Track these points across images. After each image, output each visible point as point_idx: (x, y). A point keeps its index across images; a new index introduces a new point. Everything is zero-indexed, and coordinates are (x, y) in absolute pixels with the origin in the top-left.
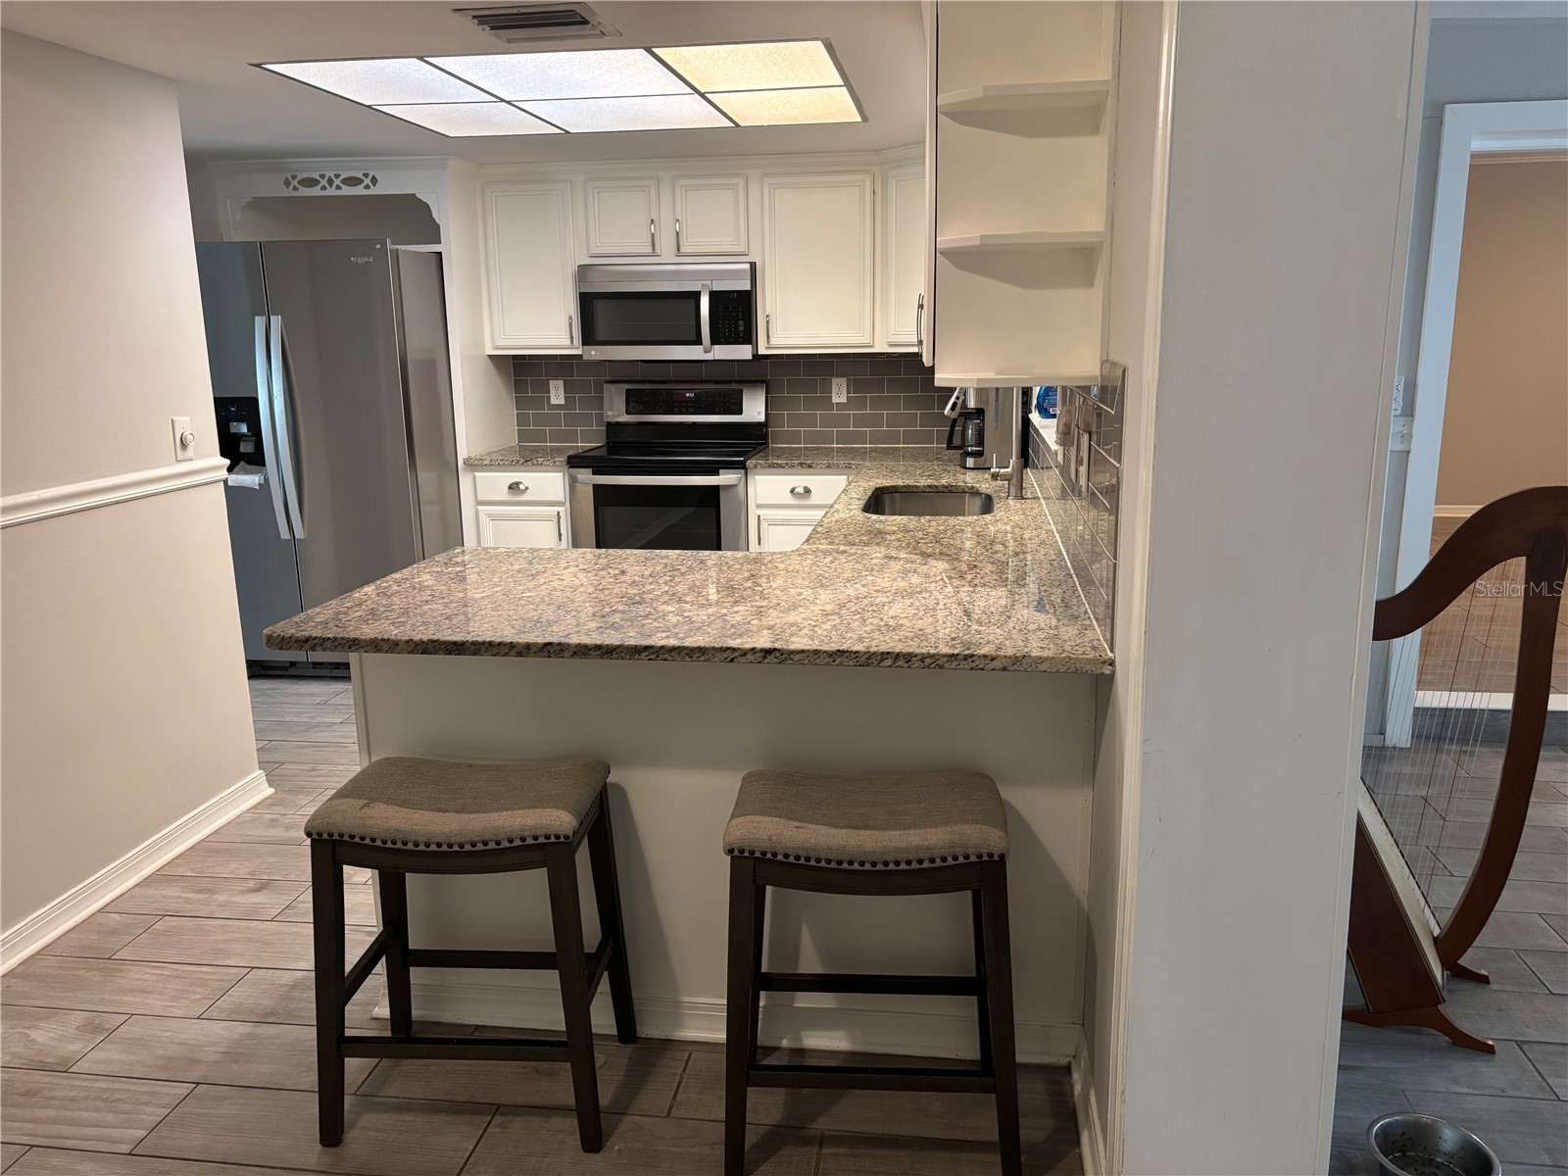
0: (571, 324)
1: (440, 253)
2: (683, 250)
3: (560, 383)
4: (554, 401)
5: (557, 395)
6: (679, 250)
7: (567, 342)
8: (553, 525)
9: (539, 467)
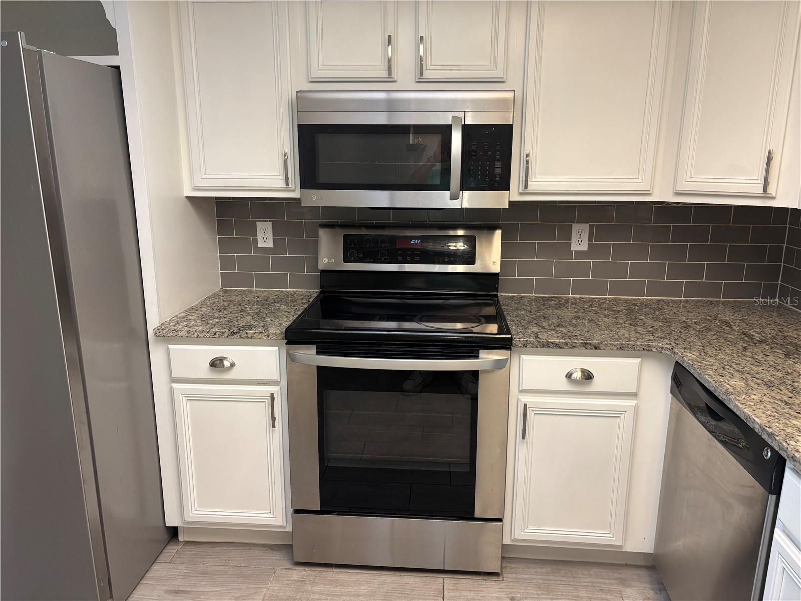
0: (286, 162)
1: (118, 68)
2: (427, 74)
3: (268, 226)
4: (261, 244)
5: (265, 237)
6: (421, 74)
7: (281, 184)
8: (265, 408)
9: (249, 340)
